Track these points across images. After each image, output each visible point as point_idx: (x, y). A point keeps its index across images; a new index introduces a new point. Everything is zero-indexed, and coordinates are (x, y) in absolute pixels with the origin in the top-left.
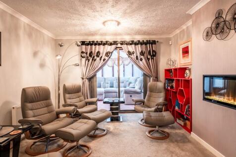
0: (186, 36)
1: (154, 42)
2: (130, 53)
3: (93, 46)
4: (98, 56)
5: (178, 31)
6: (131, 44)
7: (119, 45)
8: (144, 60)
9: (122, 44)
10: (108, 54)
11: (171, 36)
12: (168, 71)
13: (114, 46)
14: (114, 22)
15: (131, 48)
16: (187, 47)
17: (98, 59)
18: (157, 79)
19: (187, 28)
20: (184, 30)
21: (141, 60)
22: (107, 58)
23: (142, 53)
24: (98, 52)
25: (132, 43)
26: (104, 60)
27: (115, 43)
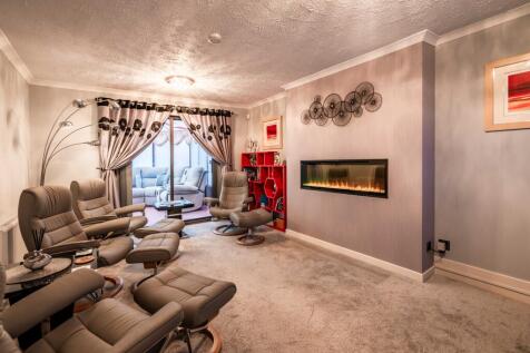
0: (271, 113)
1: (228, 114)
2: (192, 128)
3: (128, 110)
4: (136, 129)
5: (260, 103)
6: (195, 113)
7: (175, 113)
8: (214, 139)
9: (180, 111)
10: (156, 127)
11: (250, 107)
12: (246, 157)
13: (166, 114)
14: (185, 80)
15: (195, 120)
16: (275, 126)
17: (137, 133)
18: (231, 168)
19: (275, 102)
20: (269, 104)
21: (210, 138)
22: (153, 134)
23: (211, 129)
24: (138, 121)
25: (197, 111)
26: (149, 136)
27: (169, 108)
